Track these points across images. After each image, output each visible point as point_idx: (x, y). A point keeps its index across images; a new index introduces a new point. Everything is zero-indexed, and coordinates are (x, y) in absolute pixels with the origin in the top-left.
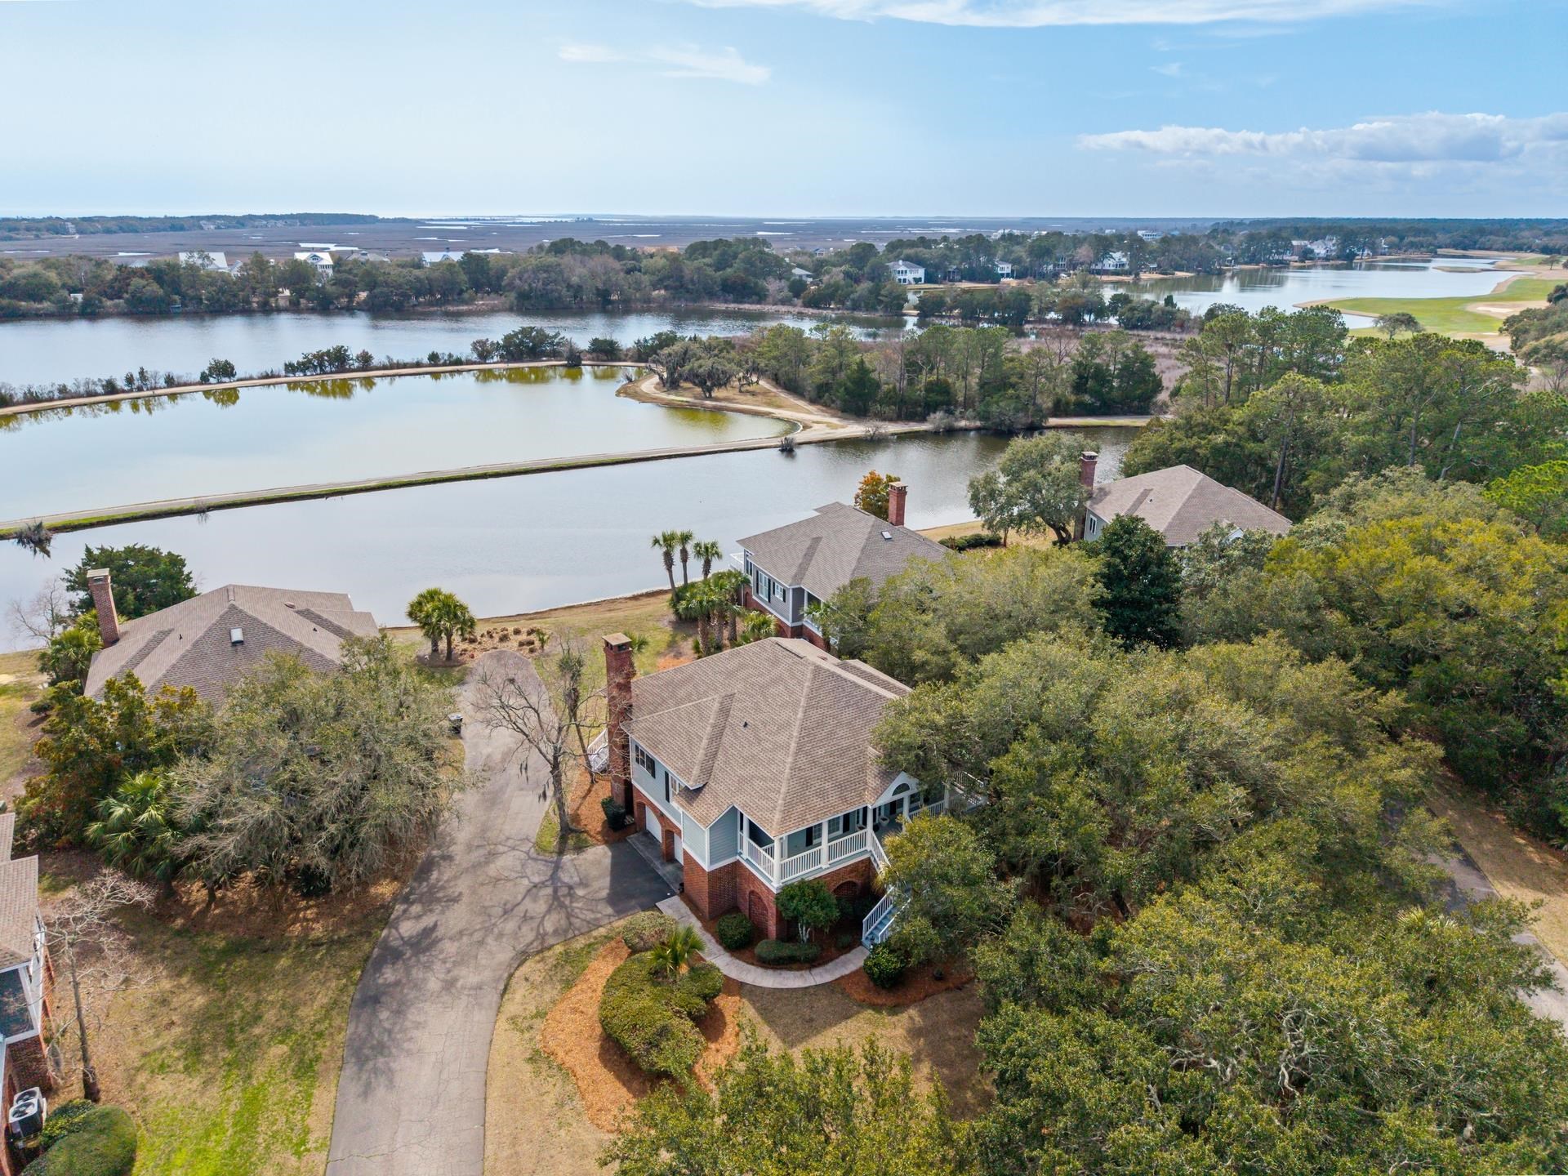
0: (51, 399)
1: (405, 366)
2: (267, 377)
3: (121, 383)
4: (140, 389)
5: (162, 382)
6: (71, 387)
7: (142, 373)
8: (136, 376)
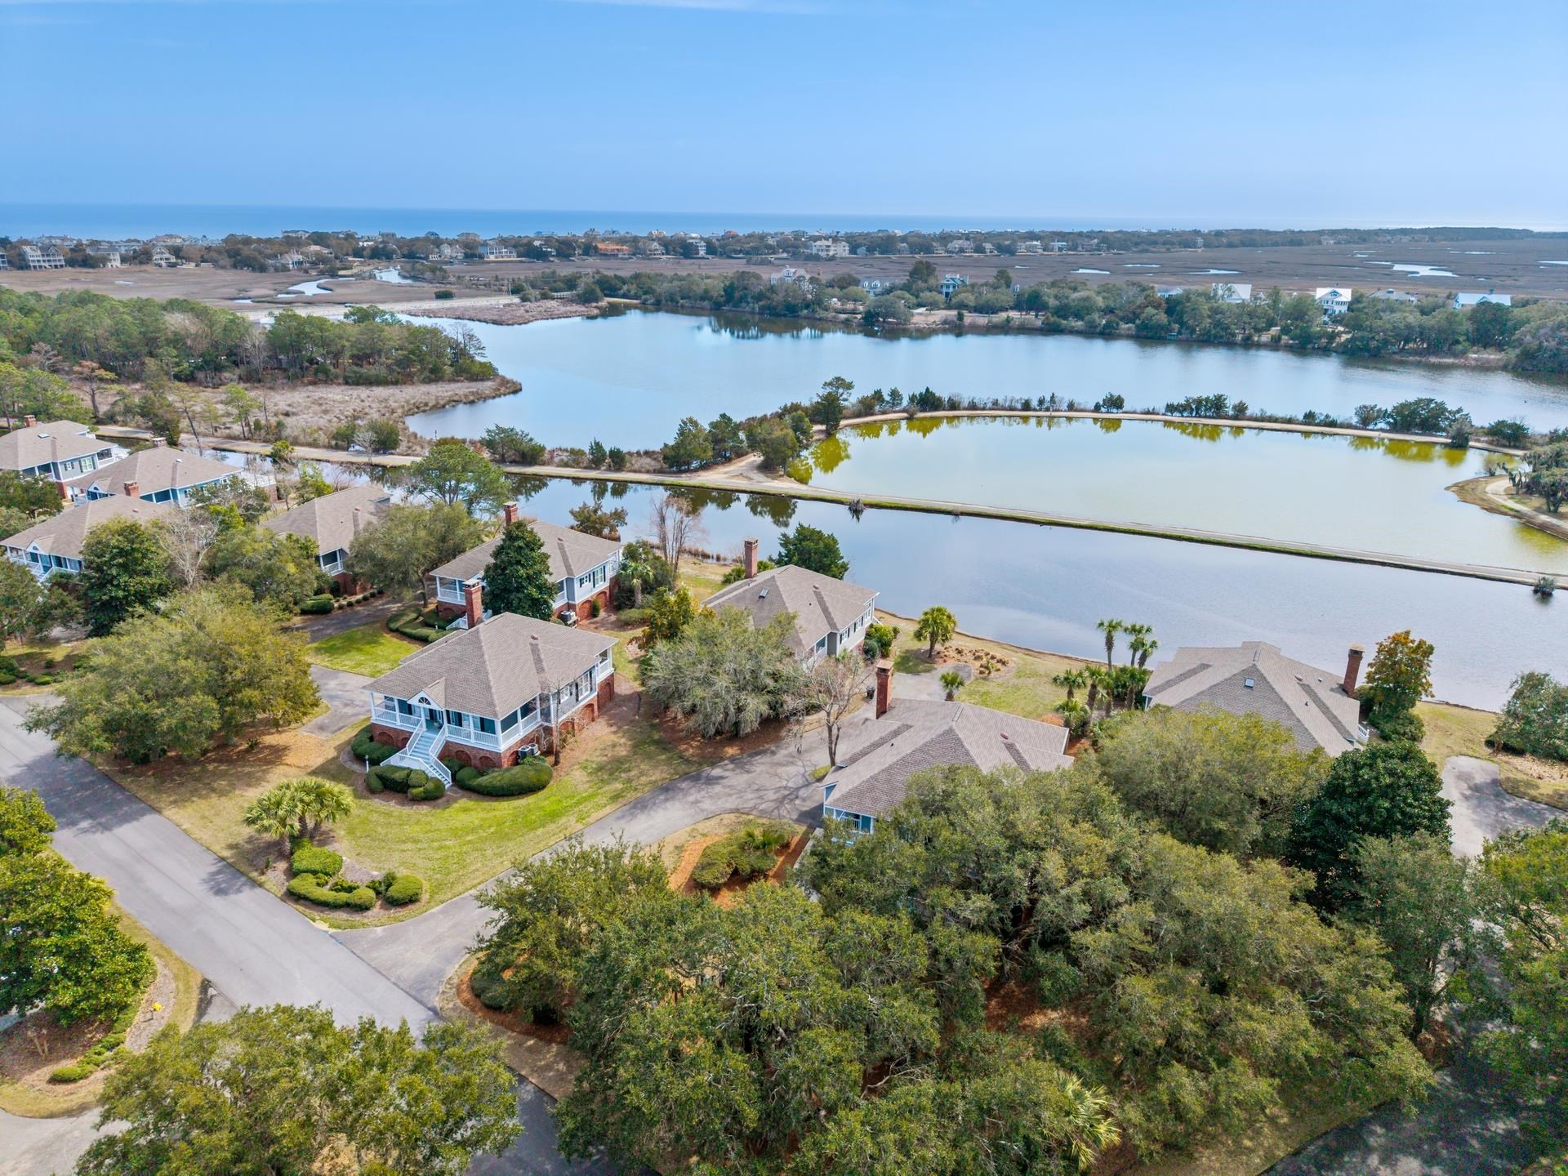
0: (984, 409)
1: (1276, 420)
2: (1148, 413)
3: (1034, 403)
4: (1047, 409)
5: (1065, 406)
6: (1001, 402)
7: (1053, 397)
8: (1048, 398)
